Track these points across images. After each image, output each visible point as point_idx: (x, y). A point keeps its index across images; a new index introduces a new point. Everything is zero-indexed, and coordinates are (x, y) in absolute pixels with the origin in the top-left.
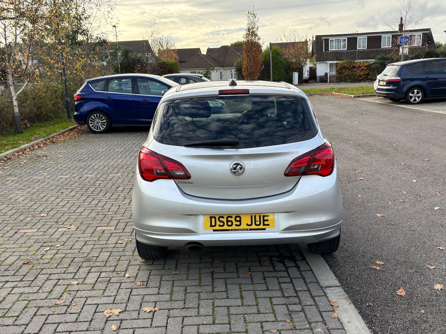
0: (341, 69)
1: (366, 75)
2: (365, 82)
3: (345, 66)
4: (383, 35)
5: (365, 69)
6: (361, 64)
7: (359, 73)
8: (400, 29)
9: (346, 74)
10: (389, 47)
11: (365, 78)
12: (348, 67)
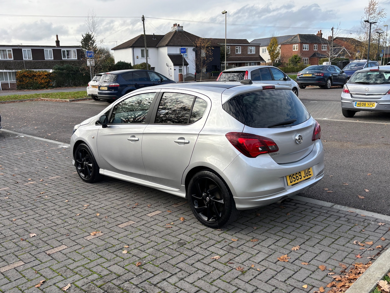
0: (21, 78)
1: (47, 82)
2: (47, 88)
3: (25, 75)
4: (45, 49)
5: (46, 78)
6: (40, 73)
7: (40, 81)
8: (57, 44)
9: (27, 82)
10: (52, 59)
11: (47, 85)
12: (28, 76)
